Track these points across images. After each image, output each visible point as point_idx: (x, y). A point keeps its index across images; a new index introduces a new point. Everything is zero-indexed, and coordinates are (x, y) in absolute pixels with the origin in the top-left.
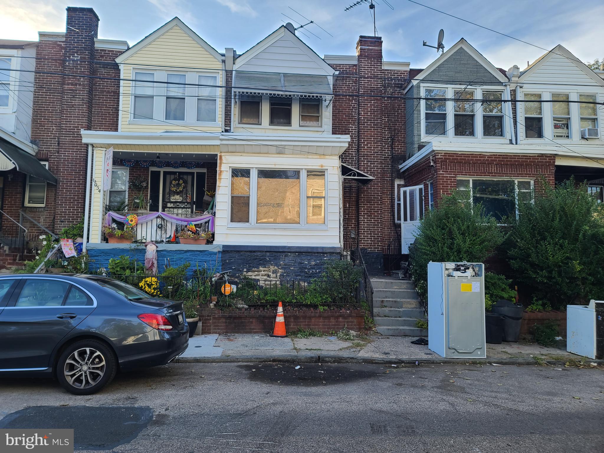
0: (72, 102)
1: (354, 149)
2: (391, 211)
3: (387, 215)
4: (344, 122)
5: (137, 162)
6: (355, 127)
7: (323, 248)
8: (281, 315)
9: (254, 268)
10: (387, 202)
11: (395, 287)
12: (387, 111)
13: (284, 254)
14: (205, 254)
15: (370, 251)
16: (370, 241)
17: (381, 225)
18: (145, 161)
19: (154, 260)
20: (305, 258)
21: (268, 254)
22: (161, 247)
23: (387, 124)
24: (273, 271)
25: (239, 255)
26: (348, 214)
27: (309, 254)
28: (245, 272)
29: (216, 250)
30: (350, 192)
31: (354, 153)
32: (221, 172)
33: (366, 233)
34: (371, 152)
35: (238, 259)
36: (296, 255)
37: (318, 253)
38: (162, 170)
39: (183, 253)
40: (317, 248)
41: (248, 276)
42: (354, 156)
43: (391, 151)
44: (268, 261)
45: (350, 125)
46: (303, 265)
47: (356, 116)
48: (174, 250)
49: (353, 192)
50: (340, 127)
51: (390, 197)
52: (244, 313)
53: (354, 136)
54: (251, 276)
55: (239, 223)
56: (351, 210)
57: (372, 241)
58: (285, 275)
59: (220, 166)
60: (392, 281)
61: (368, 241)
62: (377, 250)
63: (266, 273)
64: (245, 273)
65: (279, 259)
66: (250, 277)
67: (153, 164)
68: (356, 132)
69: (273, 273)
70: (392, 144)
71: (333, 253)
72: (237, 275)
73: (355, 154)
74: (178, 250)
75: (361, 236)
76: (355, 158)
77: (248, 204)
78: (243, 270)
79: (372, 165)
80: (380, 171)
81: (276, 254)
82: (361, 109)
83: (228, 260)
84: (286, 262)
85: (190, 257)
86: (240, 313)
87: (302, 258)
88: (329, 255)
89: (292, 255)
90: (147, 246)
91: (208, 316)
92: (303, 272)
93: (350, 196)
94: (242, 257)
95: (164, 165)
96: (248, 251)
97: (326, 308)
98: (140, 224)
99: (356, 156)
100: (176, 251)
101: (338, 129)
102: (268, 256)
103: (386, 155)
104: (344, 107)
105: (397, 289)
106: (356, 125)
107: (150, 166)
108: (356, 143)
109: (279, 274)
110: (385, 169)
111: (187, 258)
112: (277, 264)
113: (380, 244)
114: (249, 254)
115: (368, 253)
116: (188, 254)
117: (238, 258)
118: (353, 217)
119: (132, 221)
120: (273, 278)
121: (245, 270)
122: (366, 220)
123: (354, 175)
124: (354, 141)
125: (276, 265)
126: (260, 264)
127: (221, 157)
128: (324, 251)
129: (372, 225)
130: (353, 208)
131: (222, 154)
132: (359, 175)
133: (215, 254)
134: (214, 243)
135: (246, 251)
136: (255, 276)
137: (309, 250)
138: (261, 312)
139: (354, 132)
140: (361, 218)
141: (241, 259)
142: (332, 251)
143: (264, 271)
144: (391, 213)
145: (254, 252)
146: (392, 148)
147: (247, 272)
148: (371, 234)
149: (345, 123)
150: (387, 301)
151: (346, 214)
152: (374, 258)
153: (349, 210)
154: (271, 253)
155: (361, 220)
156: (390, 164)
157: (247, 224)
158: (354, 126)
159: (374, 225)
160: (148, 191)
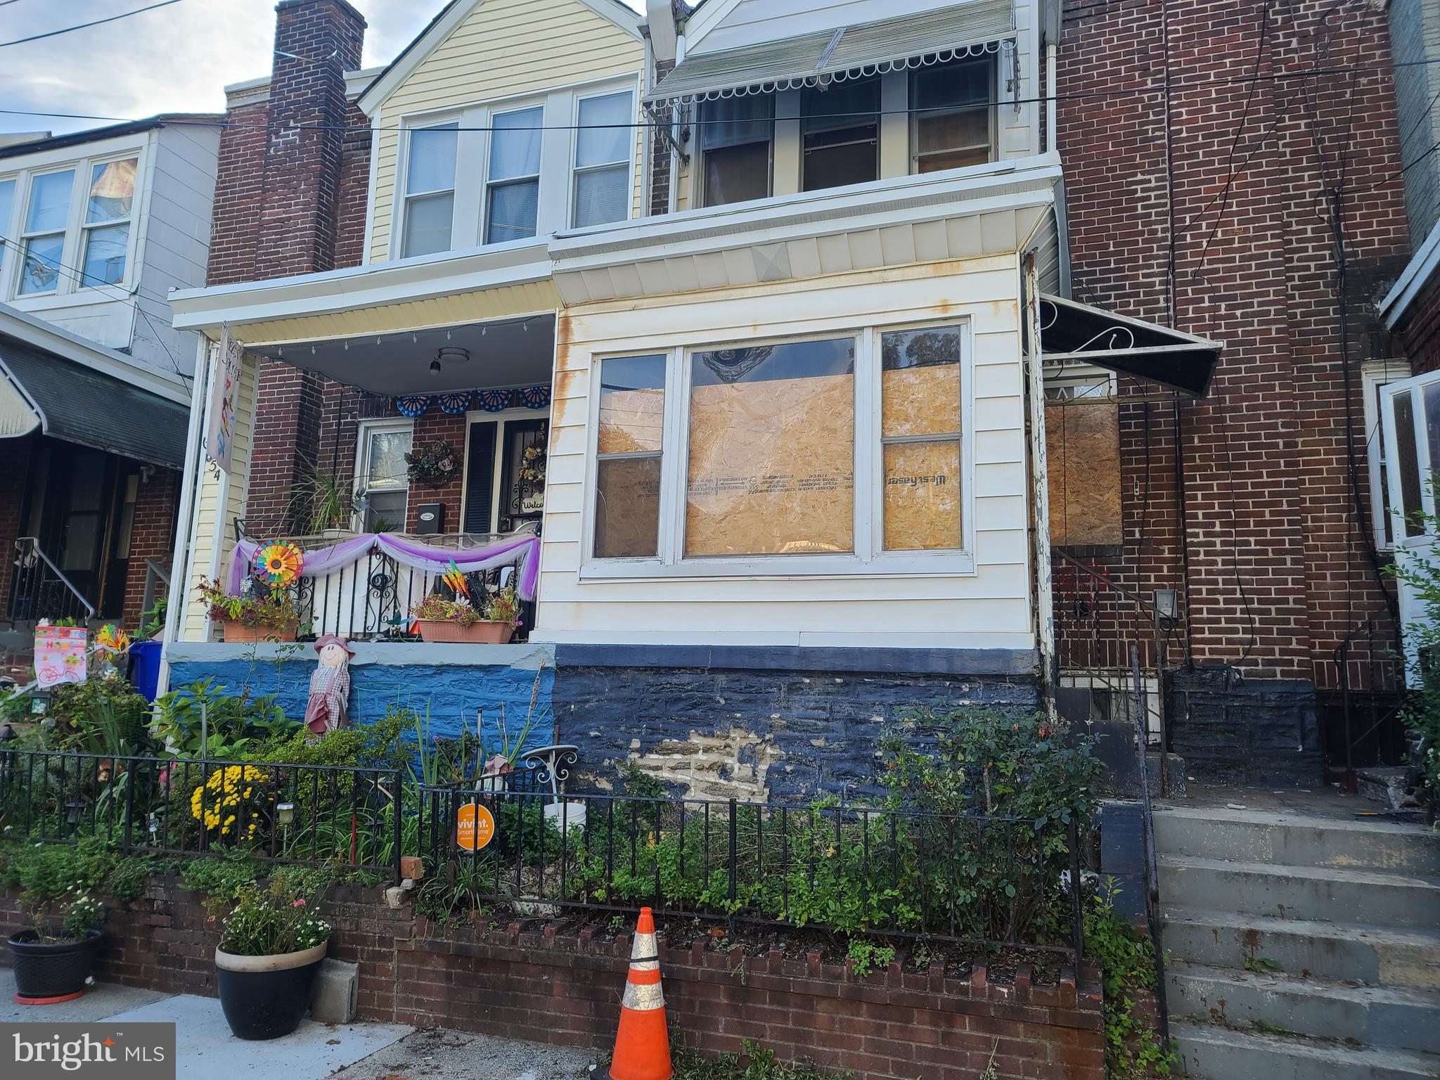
0: (278, 252)
1: (1159, 266)
2: (1348, 499)
3: (1329, 519)
4: (1109, 170)
5: (434, 399)
6: (1157, 180)
7: (950, 655)
8: (645, 978)
9: (671, 737)
10: (1329, 462)
11: (1344, 860)
12: (1303, 92)
13: (784, 682)
14: (502, 681)
15: (1248, 673)
16: (1245, 631)
17: (1294, 562)
18: (454, 397)
19: (331, 701)
20: (871, 698)
21: (722, 679)
22: (367, 653)
23: (1307, 143)
24: (742, 750)
25: (617, 683)
26: (1142, 524)
27: (891, 682)
28: (637, 750)
29: (534, 666)
30: (1146, 434)
31: (1157, 280)
32: (565, 374)
33: (1221, 598)
34: (1233, 259)
35: (610, 700)
36: (834, 684)
37: (928, 676)
38: (501, 419)
39: (431, 676)
40: (924, 654)
41: (644, 767)
42: (1160, 292)
43: (1336, 249)
44: (723, 709)
45: (1135, 175)
46: (863, 728)
47: (1162, 137)
48: (401, 663)
49: (1161, 433)
50: (1093, 189)
51: (1338, 442)
52: (514, 941)
53: (1157, 214)
54: (657, 768)
55: (621, 560)
56: (1155, 506)
57: (1253, 631)
58: (789, 768)
59: (564, 355)
60: (1323, 824)
61: (1236, 631)
62: (1283, 673)
63: (713, 757)
64: (635, 756)
65: (767, 702)
66: (652, 774)
67: (477, 401)
68: (1163, 196)
69: (741, 761)
70: (1338, 218)
71: (1001, 677)
72: (606, 762)
73: (1161, 283)
74: (416, 666)
75: (1200, 611)
76: (1161, 297)
77: (653, 488)
78: (629, 742)
79: (1238, 313)
80: (1278, 331)
81: (753, 680)
82: (1179, 97)
83: (576, 703)
84: (795, 712)
85: (453, 690)
86: (502, 940)
87: (861, 699)
88: (979, 685)
89: (820, 683)
90: (323, 651)
91: (383, 941)
92: (864, 759)
93: (1146, 452)
94: (626, 693)
95: (503, 401)
96: (646, 669)
97: (887, 954)
98: (322, 577)
99: (1167, 291)
100: (407, 667)
101: (1086, 198)
102: (723, 690)
103: (1308, 268)
104: (1108, 113)
105: (1349, 867)
106: (1163, 171)
107: (468, 409)
108: (1165, 239)
109: (763, 767)
110: (1309, 323)
111: (443, 695)
112: (757, 723)
113: (1294, 646)
114: (651, 680)
115: (1235, 686)
116: (447, 678)
117: (613, 695)
118: (1163, 533)
119: (276, 564)
120: (741, 780)
121: (636, 744)
122: (1218, 540)
123: (1122, 342)
124: (1156, 231)
125: (757, 726)
126: (693, 722)
127: (566, 322)
128: (958, 667)
129: (1248, 562)
130: (1161, 496)
131: (571, 312)
132: (1146, 337)
133: (528, 677)
134: (533, 636)
135: (637, 669)
136: (673, 769)
137: (890, 665)
138: (585, 944)
139: (1157, 197)
140: (1197, 535)
141: (622, 700)
142: (993, 667)
143: (707, 750)
144: (1349, 509)
145: (670, 670)
146: (1339, 236)
147: (643, 751)
148: (1245, 601)
149: (1114, 169)
150: (1278, 936)
151: (1135, 525)
152: (1271, 709)
153: (1146, 506)
154: (732, 676)
155: (1193, 544)
156: (1331, 303)
157: (649, 562)
158: (1152, 177)
159: (1257, 562)
160: (461, 486)
